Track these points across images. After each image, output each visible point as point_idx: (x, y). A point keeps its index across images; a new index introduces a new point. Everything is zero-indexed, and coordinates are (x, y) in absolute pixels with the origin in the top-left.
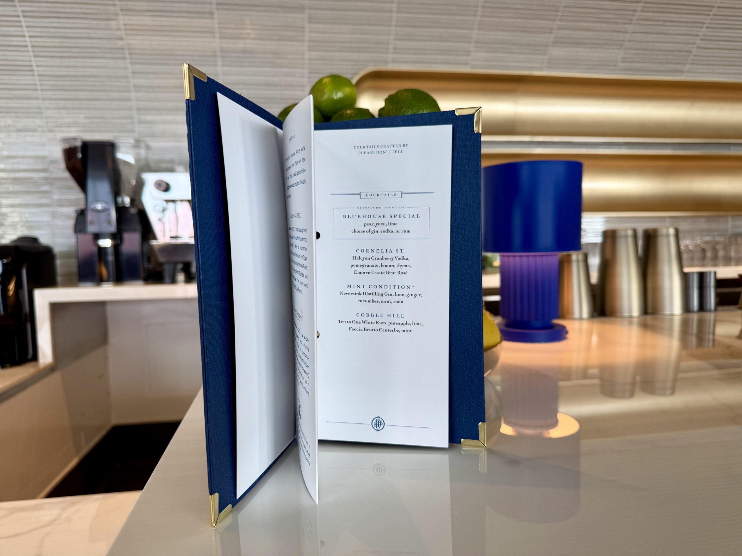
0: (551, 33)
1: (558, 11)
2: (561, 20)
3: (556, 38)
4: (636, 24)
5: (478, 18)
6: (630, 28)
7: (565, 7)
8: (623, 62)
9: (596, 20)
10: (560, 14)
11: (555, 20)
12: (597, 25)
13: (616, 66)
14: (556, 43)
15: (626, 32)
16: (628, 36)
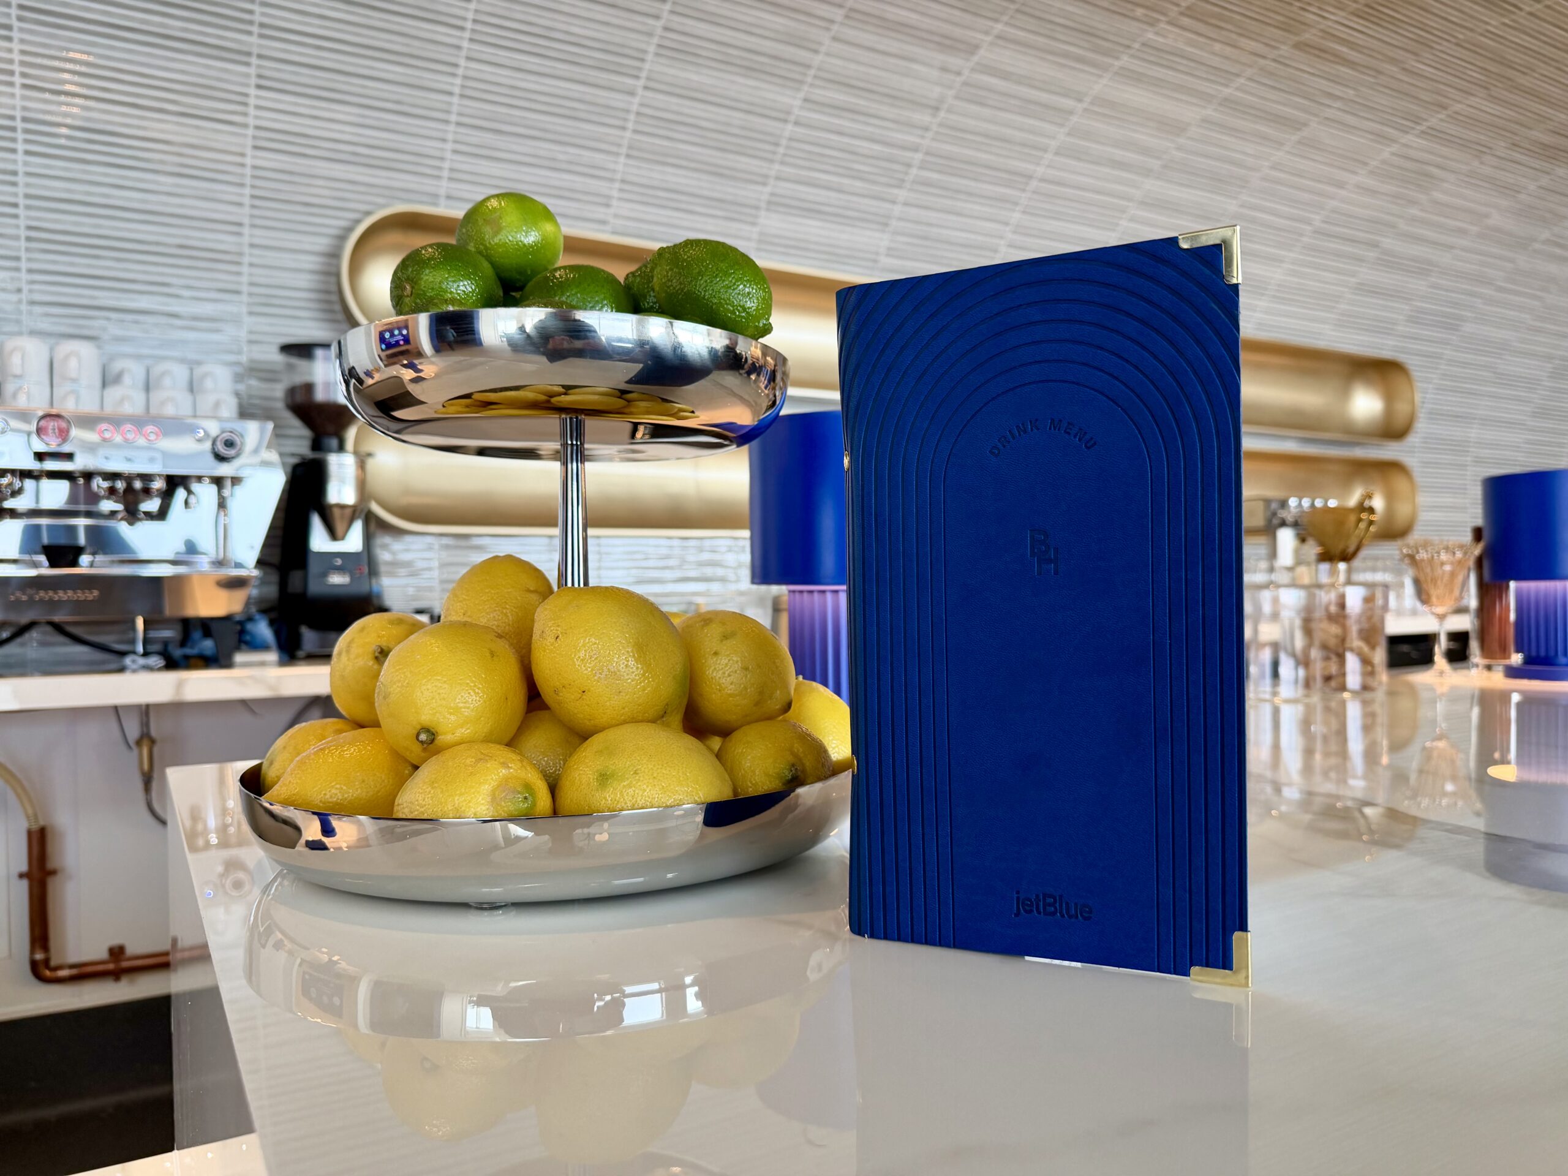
0: (764, 184)
1: (777, 145)
2: (782, 163)
3: (772, 194)
4: (911, 190)
5: (628, 134)
6: (902, 194)
7: (791, 139)
8: (888, 255)
9: (840, 171)
10: (781, 150)
11: (772, 161)
12: (846, 181)
13: (875, 261)
14: (775, 204)
15: (894, 202)
16: (897, 210)
